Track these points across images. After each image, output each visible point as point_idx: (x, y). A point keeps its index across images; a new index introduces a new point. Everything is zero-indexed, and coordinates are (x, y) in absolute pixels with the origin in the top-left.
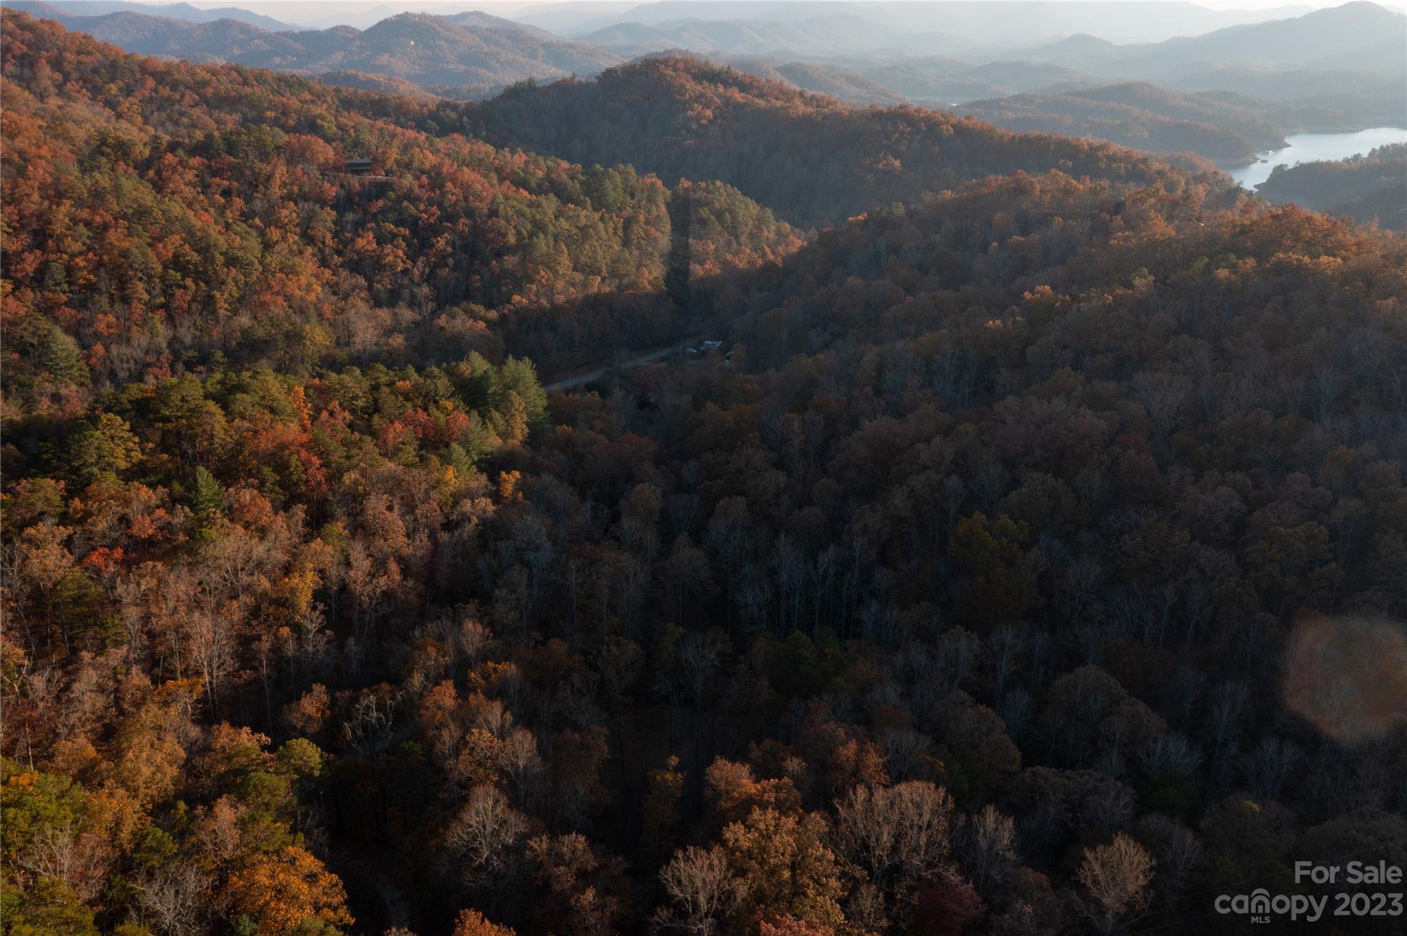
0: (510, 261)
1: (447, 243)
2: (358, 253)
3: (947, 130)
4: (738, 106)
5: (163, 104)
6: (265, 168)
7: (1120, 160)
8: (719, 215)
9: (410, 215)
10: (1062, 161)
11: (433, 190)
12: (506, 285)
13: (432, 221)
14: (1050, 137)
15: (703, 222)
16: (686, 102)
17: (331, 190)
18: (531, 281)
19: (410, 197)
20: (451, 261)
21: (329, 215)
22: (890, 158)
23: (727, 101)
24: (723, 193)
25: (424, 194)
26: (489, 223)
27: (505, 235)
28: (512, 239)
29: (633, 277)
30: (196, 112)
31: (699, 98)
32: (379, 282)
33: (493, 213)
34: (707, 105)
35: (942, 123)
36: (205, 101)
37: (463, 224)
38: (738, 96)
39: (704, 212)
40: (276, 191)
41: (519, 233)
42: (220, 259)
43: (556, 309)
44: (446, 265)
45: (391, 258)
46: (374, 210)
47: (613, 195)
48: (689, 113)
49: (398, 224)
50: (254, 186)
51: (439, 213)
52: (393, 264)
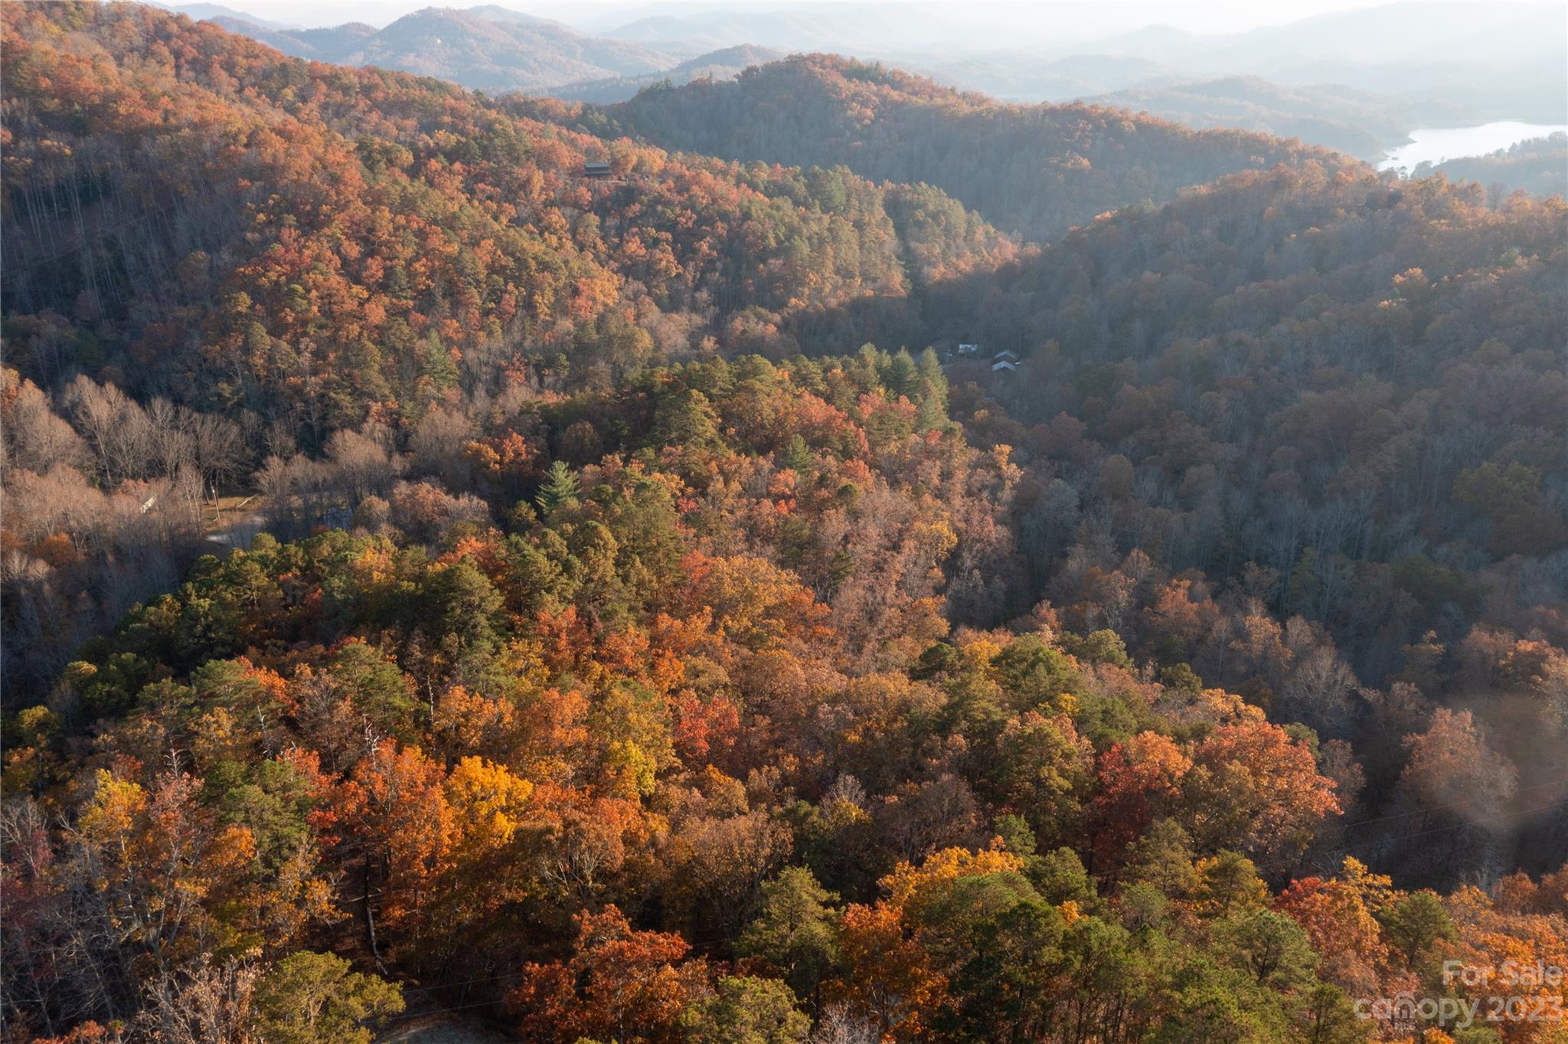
0: (775, 264)
1: (710, 248)
2: (630, 258)
3: (1129, 127)
4: (896, 105)
5: (340, 111)
6: (520, 172)
7: (1310, 156)
8: (935, 216)
9: (669, 220)
10: (1253, 158)
11: (679, 193)
12: (778, 288)
13: (690, 224)
14: (1237, 133)
15: (920, 225)
16: (843, 101)
17: (585, 195)
18: (803, 284)
19: (659, 200)
20: (719, 265)
21: (593, 219)
22: (1077, 156)
23: (884, 100)
24: (931, 196)
25: (676, 198)
26: (745, 227)
27: (764, 237)
28: (772, 243)
29: (884, 280)
30: (374, 117)
31: (854, 97)
32: (656, 287)
33: (747, 216)
34: (865, 104)
35: (1121, 120)
36: (375, 106)
37: (721, 228)
38: (895, 95)
39: (920, 214)
40: (537, 195)
41: (777, 237)
42: (533, 264)
43: (831, 312)
44: (715, 270)
45: (664, 263)
46: (631, 215)
47: (839, 198)
48: (849, 112)
49: (659, 228)
50: (514, 191)
51: (695, 216)
52: (667, 269)
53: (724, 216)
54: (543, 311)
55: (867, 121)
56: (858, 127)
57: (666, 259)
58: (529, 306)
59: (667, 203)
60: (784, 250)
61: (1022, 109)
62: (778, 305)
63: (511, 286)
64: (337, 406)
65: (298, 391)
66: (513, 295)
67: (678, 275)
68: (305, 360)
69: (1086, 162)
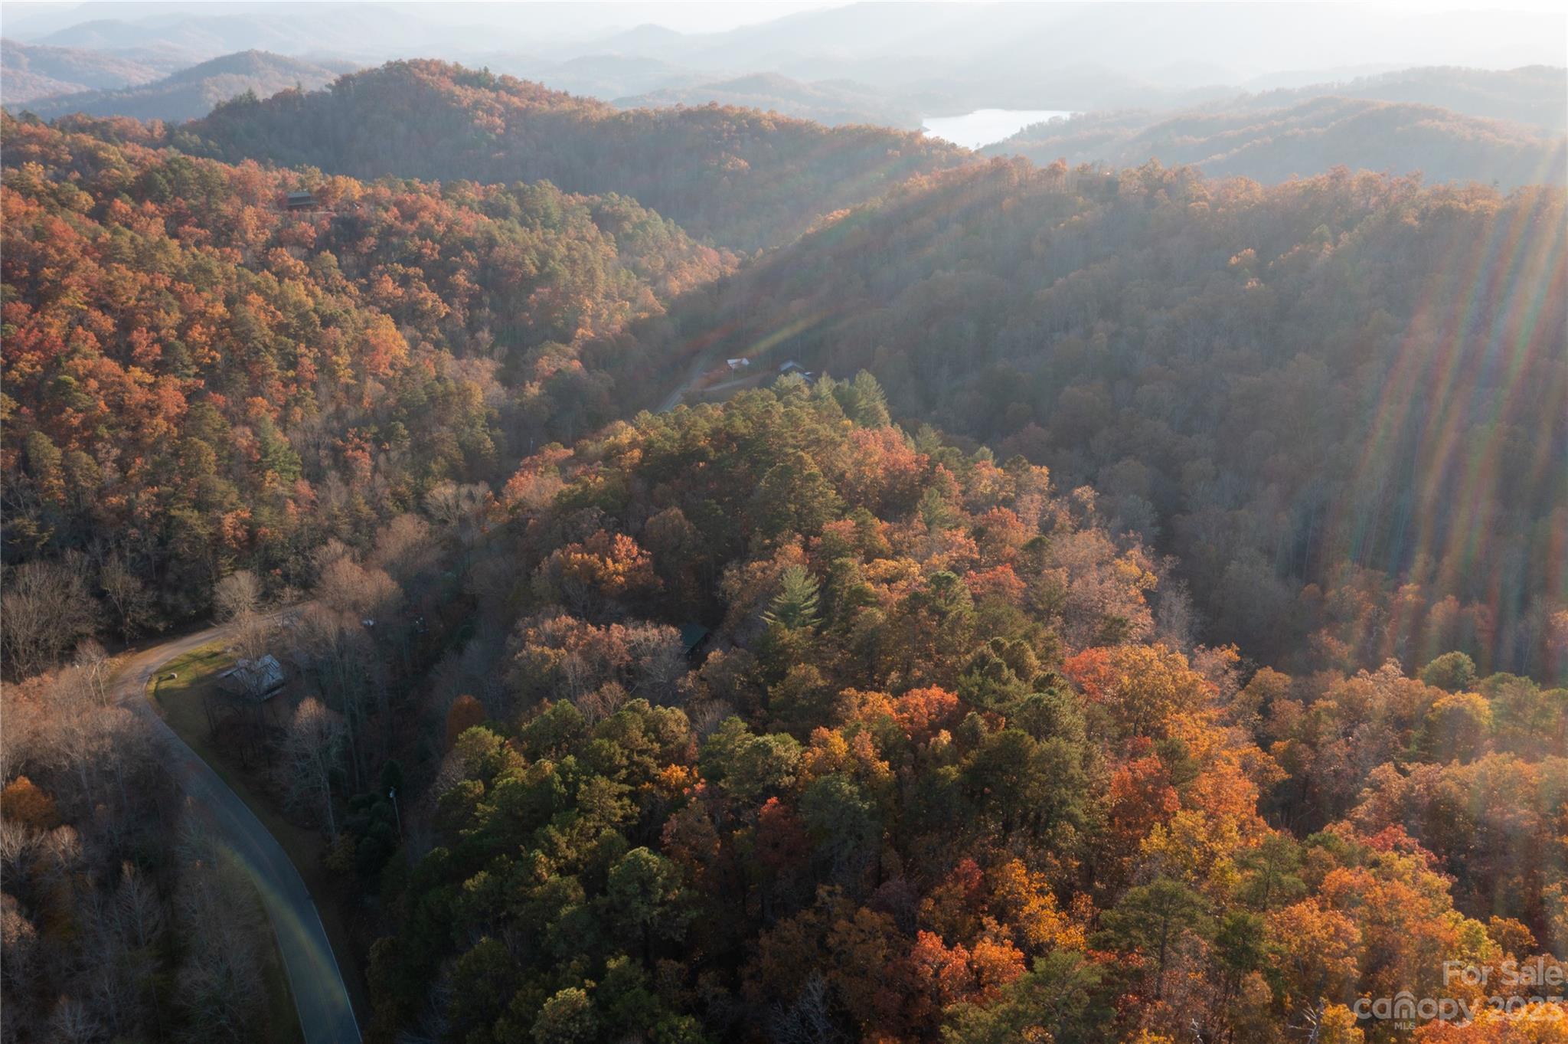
0: (544, 292)
1: (468, 281)
2: (390, 300)
4: (522, 112)
9: (411, 253)
11: (409, 221)
12: (558, 319)
13: (436, 256)
16: (466, 110)
17: (306, 230)
18: (580, 312)
19: (391, 230)
20: (486, 299)
22: (733, 158)
23: (507, 107)
24: (628, 207)
32: (428, 330)
35: (759, 119)
38: (515, 102)
40: (253, 235)
41: (534, 263)
42: (316, 319)
45: (430, 302)
46: (365, 250)
47: (556, 215)
48: (477, 122)
49: (405, 262)
50: (225, 233)
51: (437, 246)
52: (434, 309)
53: (469, 245)
54: (346, 376)
55: (499, 131)
56: (493, 137)
57: (430, 298)
58: (325, 367)
59: (400, 234)
60: (546, 276)
61: (656, 111)
62: (566, 339)
63: (302, 348)
64: (182, 524)
65: (126, 514)
66: (308, 359)
67: (448, 314)
68: (109, 472)
69: (743, 163)
